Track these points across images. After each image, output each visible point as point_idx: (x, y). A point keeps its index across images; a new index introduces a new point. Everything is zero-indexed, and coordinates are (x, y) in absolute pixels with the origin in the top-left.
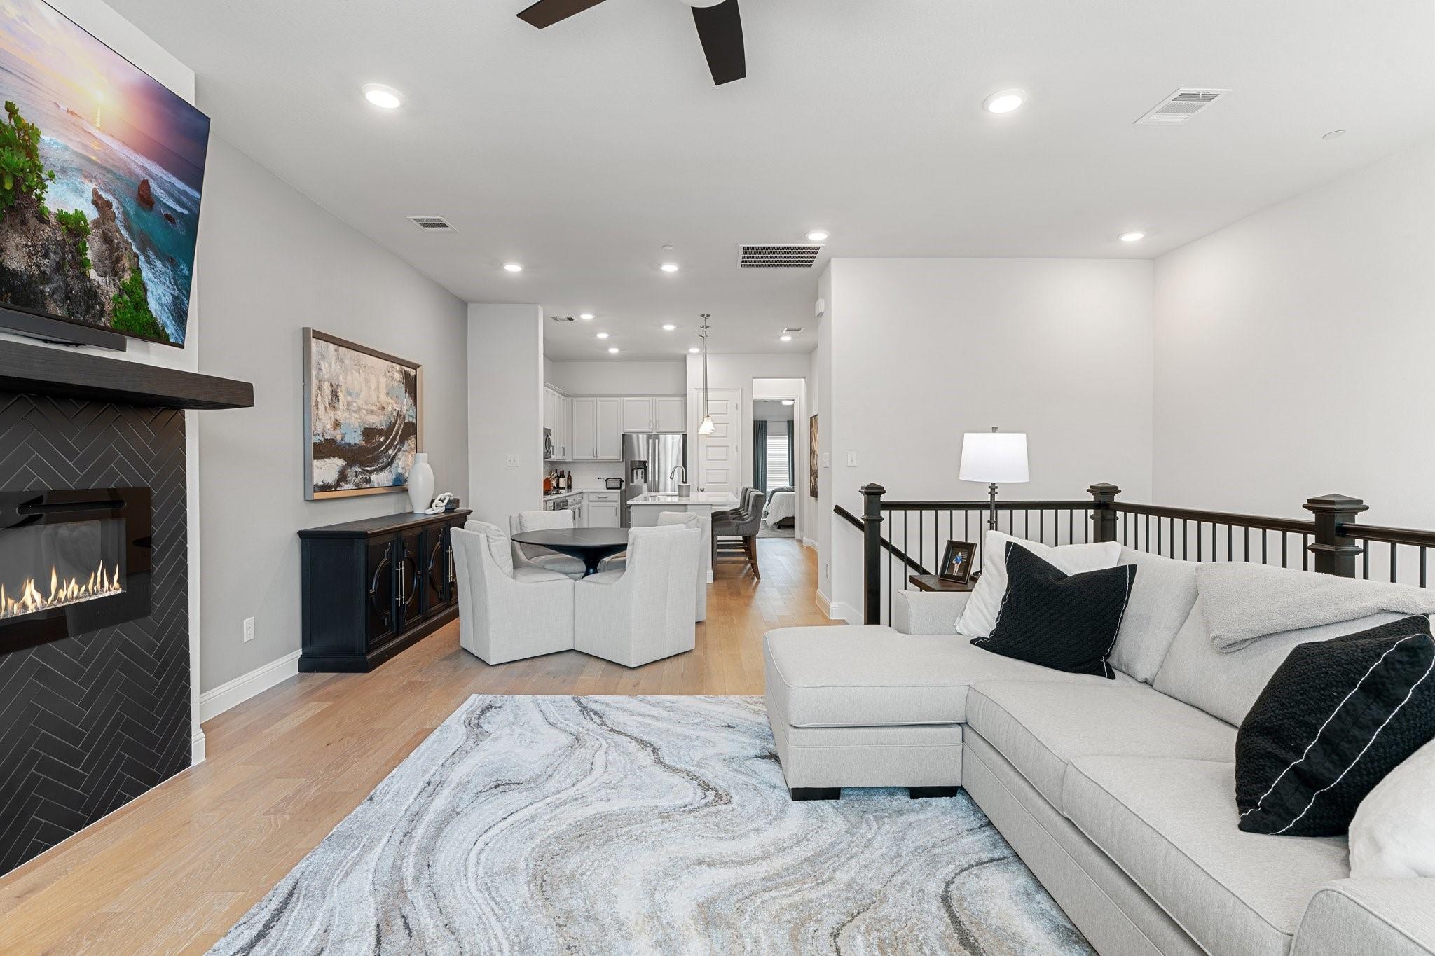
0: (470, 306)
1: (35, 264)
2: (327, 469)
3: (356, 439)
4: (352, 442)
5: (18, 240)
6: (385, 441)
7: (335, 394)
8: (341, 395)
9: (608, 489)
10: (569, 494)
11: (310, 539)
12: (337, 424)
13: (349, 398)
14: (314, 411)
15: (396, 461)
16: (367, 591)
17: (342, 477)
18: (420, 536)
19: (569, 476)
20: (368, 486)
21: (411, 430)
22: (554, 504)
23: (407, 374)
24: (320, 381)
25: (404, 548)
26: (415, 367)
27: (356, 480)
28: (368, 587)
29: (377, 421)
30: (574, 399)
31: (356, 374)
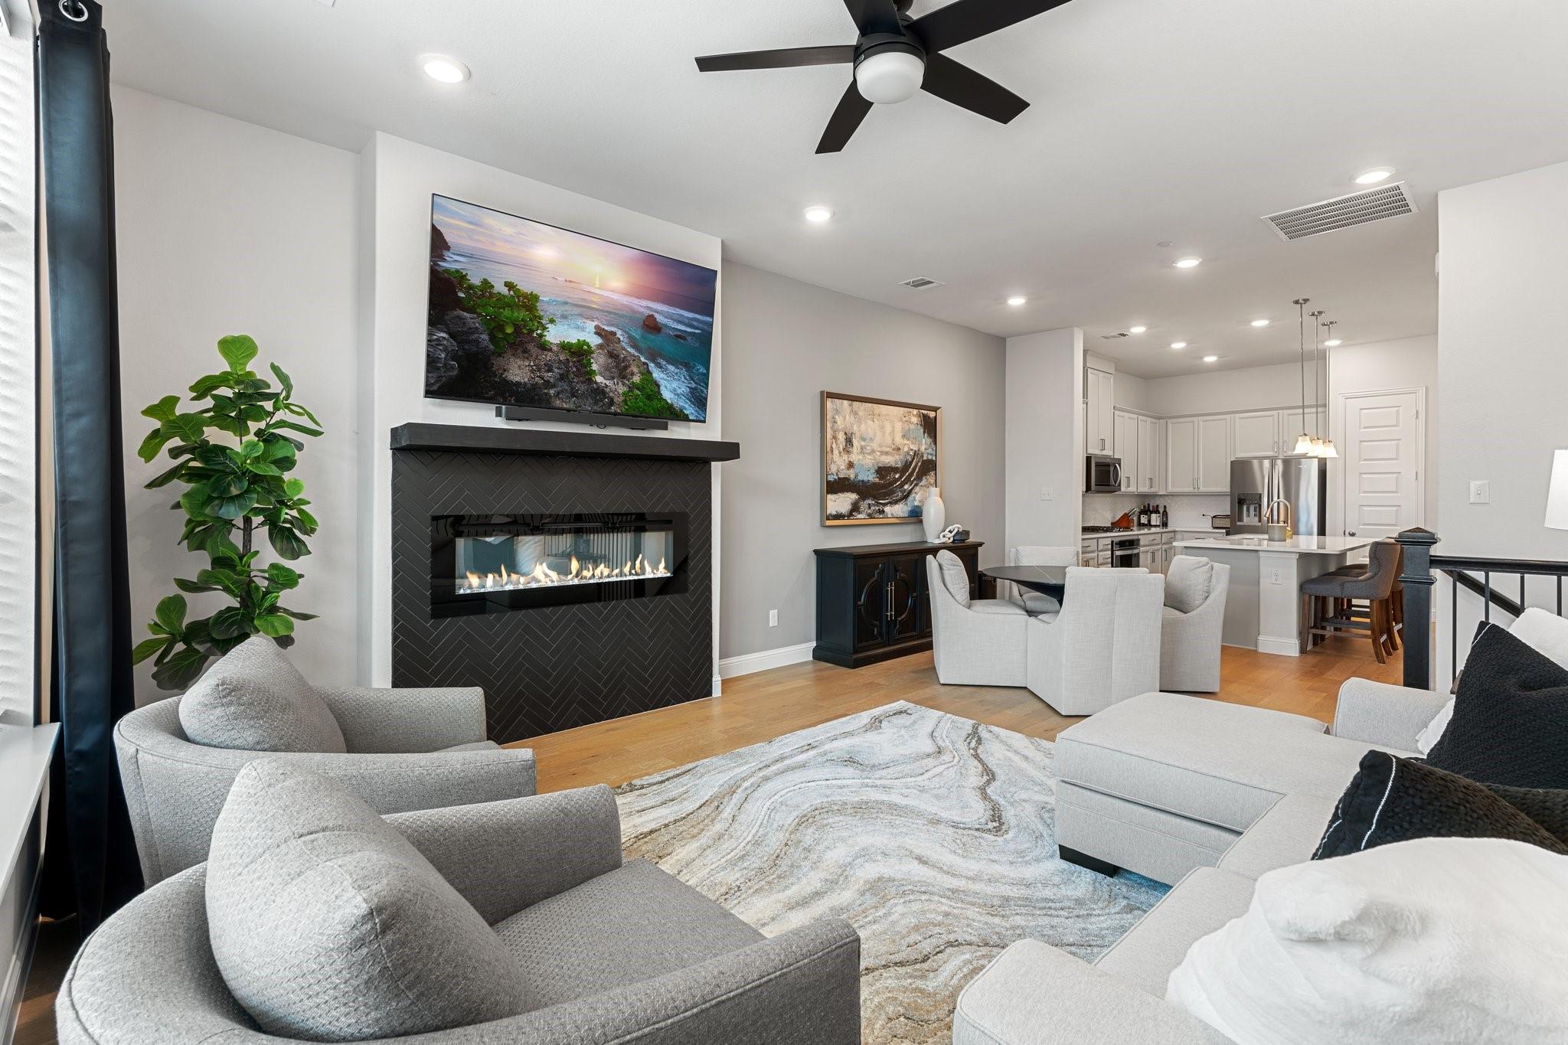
0: (1008, 340)
1: (539, 377)
2: (841, 502)
3: (871, 477)
4: (866, 479)
5: (520, 362)
6: (901, 477)
7: (849, 441)
8: (855, 442)
9: (1214, 528)
10: (1165, 530)
11: (825, 559)
12: (851, 465)
13: (863, 443)
14: (829, 456)
15: (913, 495)
16: (855, 605)
17: (855, 508)
18: (917, 561)
19: (1165, 511)
20: (881, 516)
21: (929, 467)
22: (1112, 542)
23: (925, 418)
24: (835, 431)
25: (896, 570)
26: (935, 409)
27: (869, 511)
28: (857, 598)
29: (890, 460)
30: (1169, 421)
31: (870, 423)
